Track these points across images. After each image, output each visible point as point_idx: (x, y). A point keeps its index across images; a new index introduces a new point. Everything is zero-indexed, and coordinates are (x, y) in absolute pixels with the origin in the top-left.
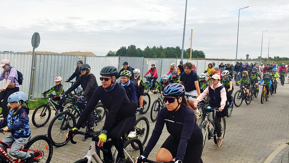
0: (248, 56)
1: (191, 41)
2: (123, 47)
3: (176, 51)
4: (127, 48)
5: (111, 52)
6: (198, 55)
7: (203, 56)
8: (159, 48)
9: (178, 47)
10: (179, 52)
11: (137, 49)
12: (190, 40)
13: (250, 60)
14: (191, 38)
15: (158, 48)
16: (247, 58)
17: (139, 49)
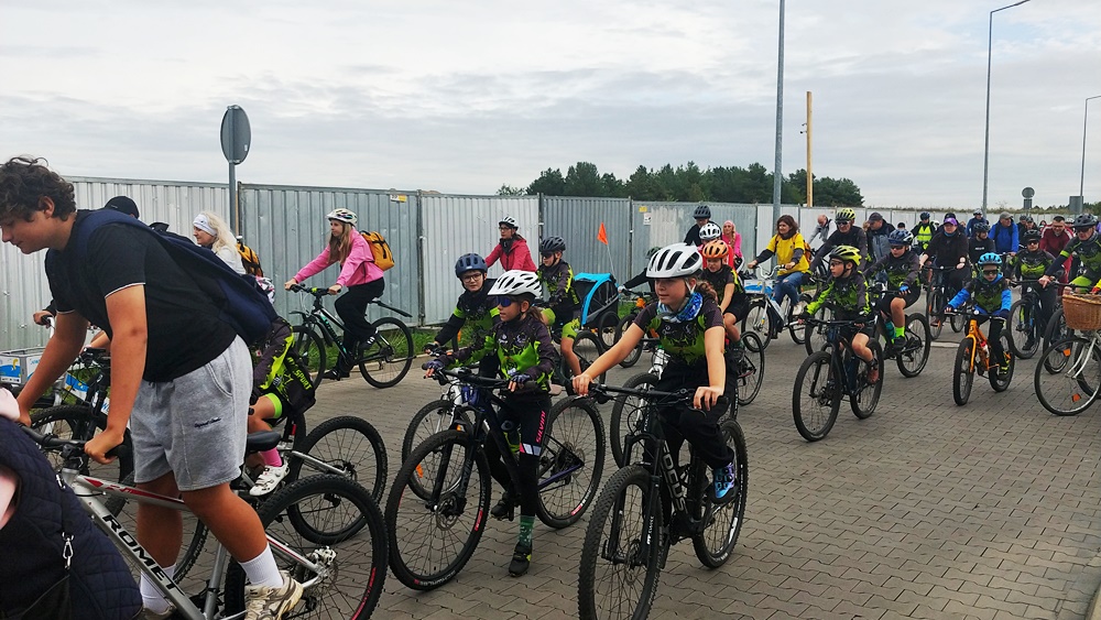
0: (1028, 193)
1: (808, 138)
2: (550, 170)
3: (748, 180)
4: (564, 175)
5: (508, 189)
6: (835, 197)
7: (853, 197)
8: (685, 170)
9: (757, 164)
10: (762, 185)
11: (601, 176)
12: (805, 134)
13: (1039, 211)
14: (808, 124)
15: (679, 170)
16: (1028, 203)
17: (609, 177)
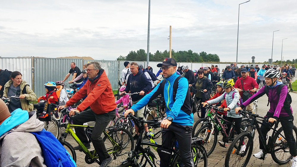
0: (253, 58)
3: (188, 55)
6: (212, 59)
7: (217, 59)
9: (190, 50)
10: (192, 56)
12: (169, 39)
16: (253, 61)
